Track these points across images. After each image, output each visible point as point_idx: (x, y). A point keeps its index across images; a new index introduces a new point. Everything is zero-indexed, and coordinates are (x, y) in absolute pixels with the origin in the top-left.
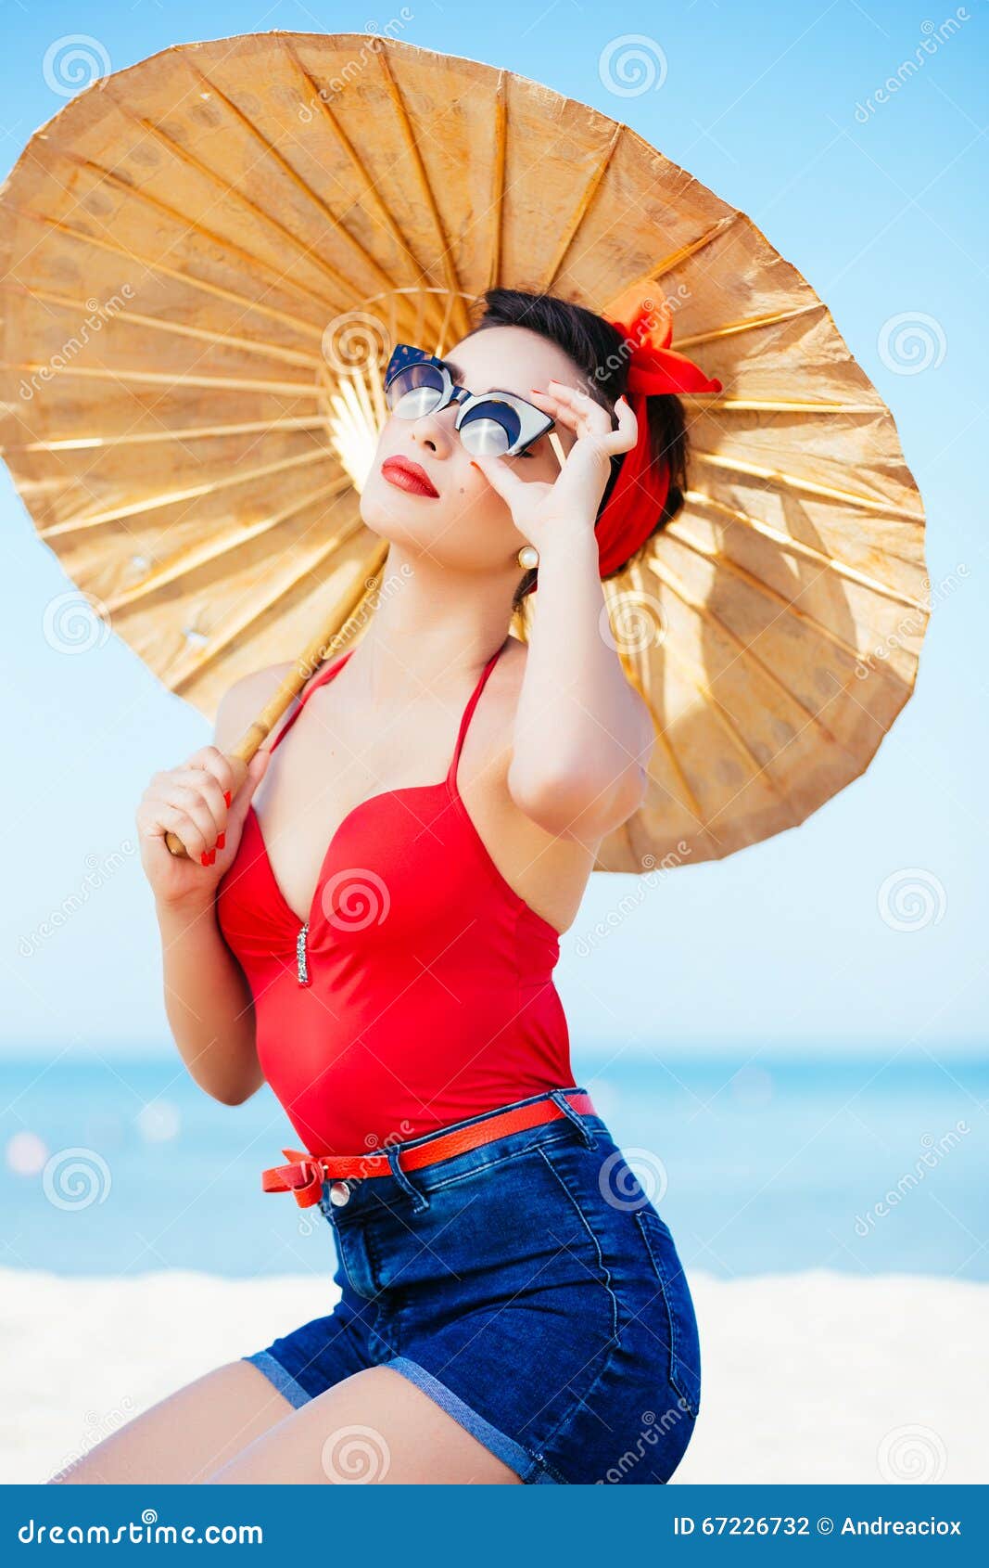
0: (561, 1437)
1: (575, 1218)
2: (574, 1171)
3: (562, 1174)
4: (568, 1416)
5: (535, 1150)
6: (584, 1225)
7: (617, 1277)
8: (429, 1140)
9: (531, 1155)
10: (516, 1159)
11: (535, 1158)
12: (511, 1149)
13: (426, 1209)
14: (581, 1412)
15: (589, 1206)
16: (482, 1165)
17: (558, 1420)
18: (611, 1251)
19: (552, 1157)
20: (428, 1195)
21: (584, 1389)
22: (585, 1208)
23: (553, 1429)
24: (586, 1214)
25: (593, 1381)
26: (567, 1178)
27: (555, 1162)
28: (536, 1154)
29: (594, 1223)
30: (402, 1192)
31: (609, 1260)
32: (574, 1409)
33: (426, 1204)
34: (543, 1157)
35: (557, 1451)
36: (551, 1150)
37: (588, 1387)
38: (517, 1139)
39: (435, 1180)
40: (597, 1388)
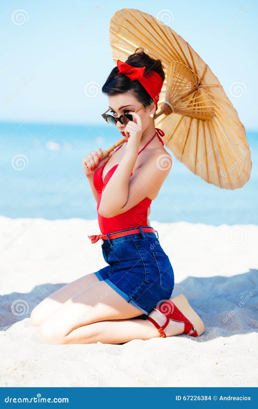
0: (135, 293)
1: (138, 253)
2: (138, 244)
3: (136, 244)
4: (137, 289)
5: (132, 239)
6: (140, 255)
7: (146, 265)
8: (113, 234)
9: (131, 240)
10: (129, 240)
11: (132, 241)
12: (128, 238)
13: (112, 247)
14: (139, 289)
15: (141, 251)
16: (122, 240)
17: (134, 290)
18: (145, 260)
19: (135, 241)
20: (113, 245)
21: (140, 284)
22: (140, 251)
23: (134, 292)
24: (140, 252)
25: (142, 283)
26: (137, 245)
27: (135, 242)
28: (132, 240)
29: (142, 254)
30: (109, 243)
31: (144, 262)
32: (138, 288)
33: (112, 246)
34: (133, 241)
35: (134, 296)
36: (135, 239)
37: (141, 284)
38: (129, 236)
39: (114, 242)
40: (143, 284)
